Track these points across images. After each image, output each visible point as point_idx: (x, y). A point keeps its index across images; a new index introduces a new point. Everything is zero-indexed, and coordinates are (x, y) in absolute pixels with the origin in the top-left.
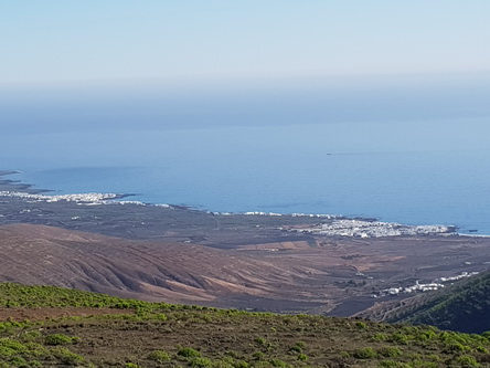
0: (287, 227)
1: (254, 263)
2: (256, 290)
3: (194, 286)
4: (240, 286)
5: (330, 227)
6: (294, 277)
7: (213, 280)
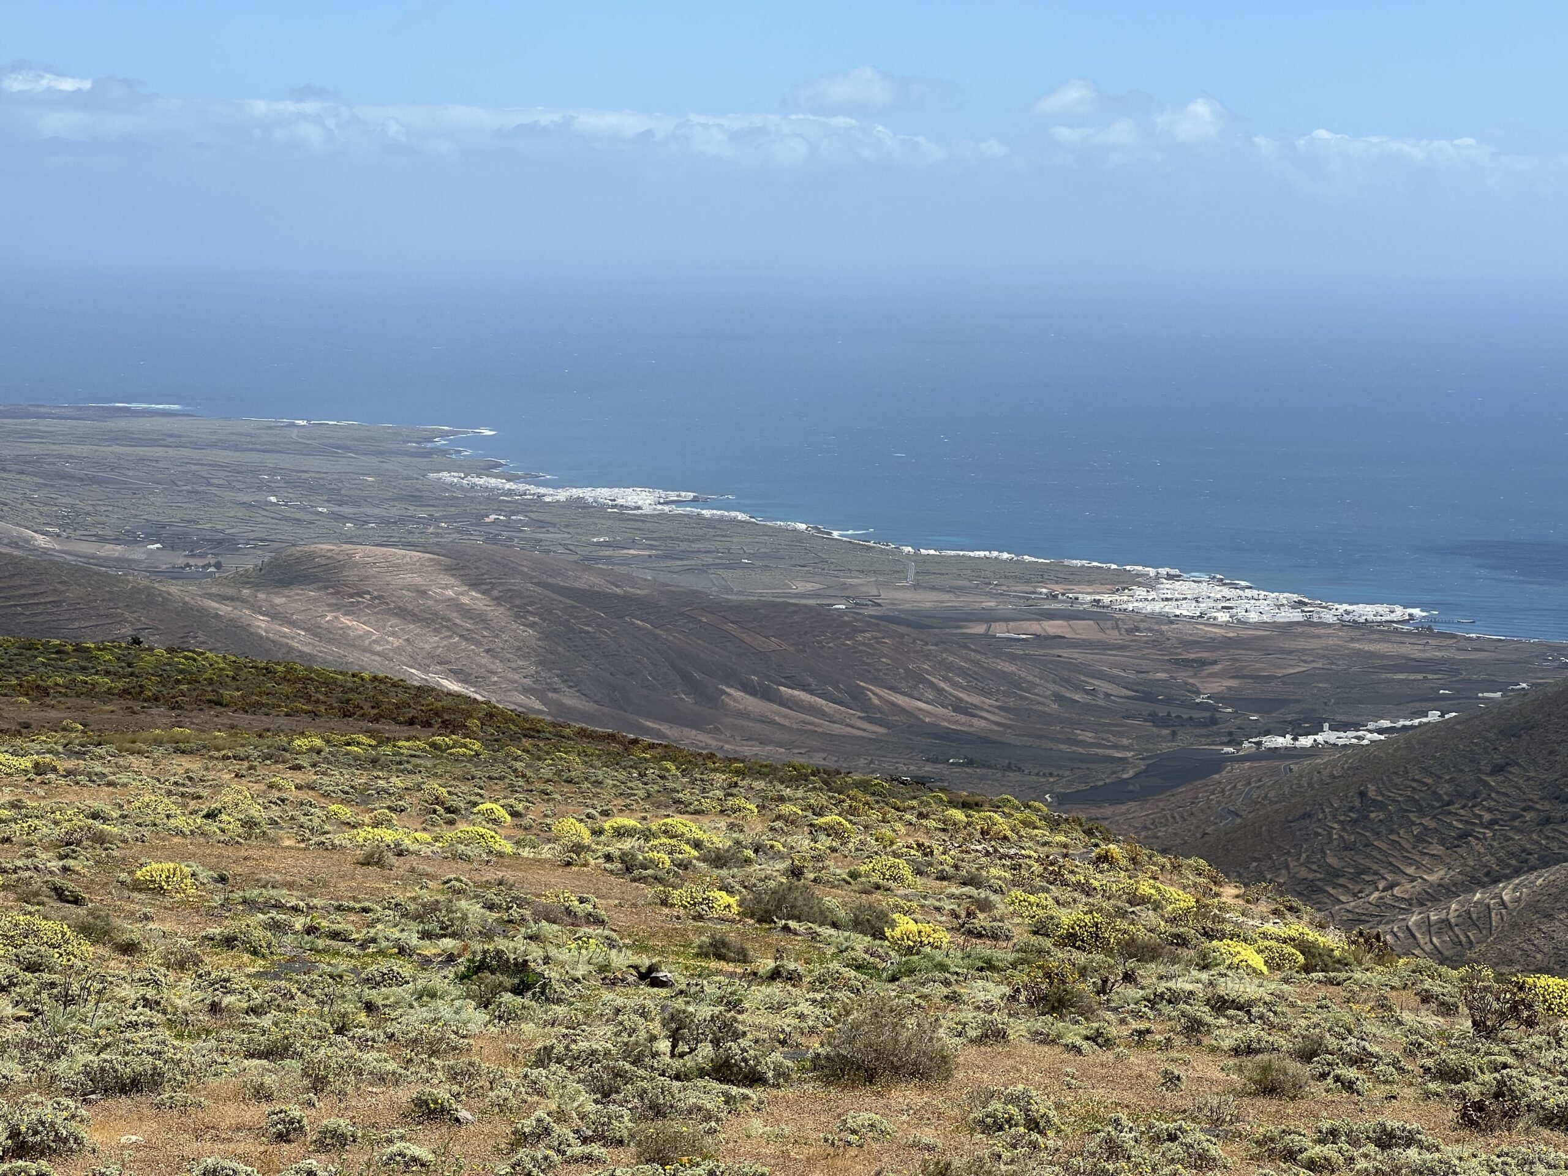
0: (1058, 589)
1: (977, 663)
2: (975, 721)
3: (841, 703)
4: (941, 710)
5: (1153, 595)
6: (1059, 698)
7: (885, 693)
